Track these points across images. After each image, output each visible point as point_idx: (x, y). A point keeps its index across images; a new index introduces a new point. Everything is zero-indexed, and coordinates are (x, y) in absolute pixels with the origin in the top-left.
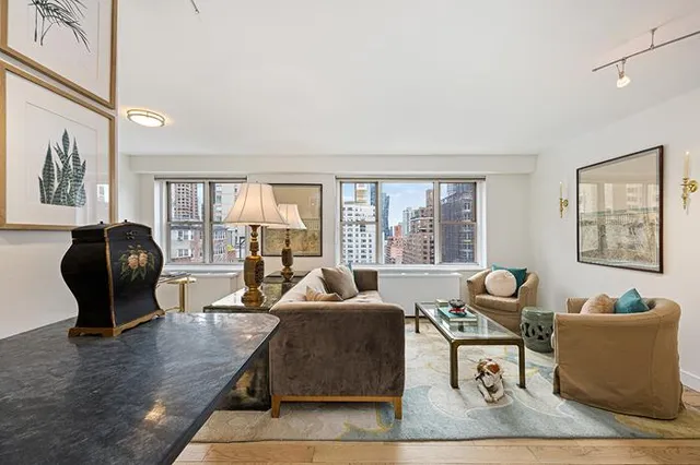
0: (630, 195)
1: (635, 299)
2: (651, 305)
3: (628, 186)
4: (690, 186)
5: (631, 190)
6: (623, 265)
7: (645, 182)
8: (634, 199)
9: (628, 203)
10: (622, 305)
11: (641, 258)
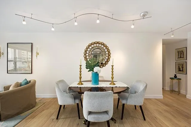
0: (23, 54)
1: (26, 81)
2: (30, 82)
3: (22, 51)
4: (38, 54)
5: (23, 53)
6: (22, 73)
7: (28, 51)
8: (24, 55)
9: (22, 56)
10: (23, 83)
11: (27, 70)
